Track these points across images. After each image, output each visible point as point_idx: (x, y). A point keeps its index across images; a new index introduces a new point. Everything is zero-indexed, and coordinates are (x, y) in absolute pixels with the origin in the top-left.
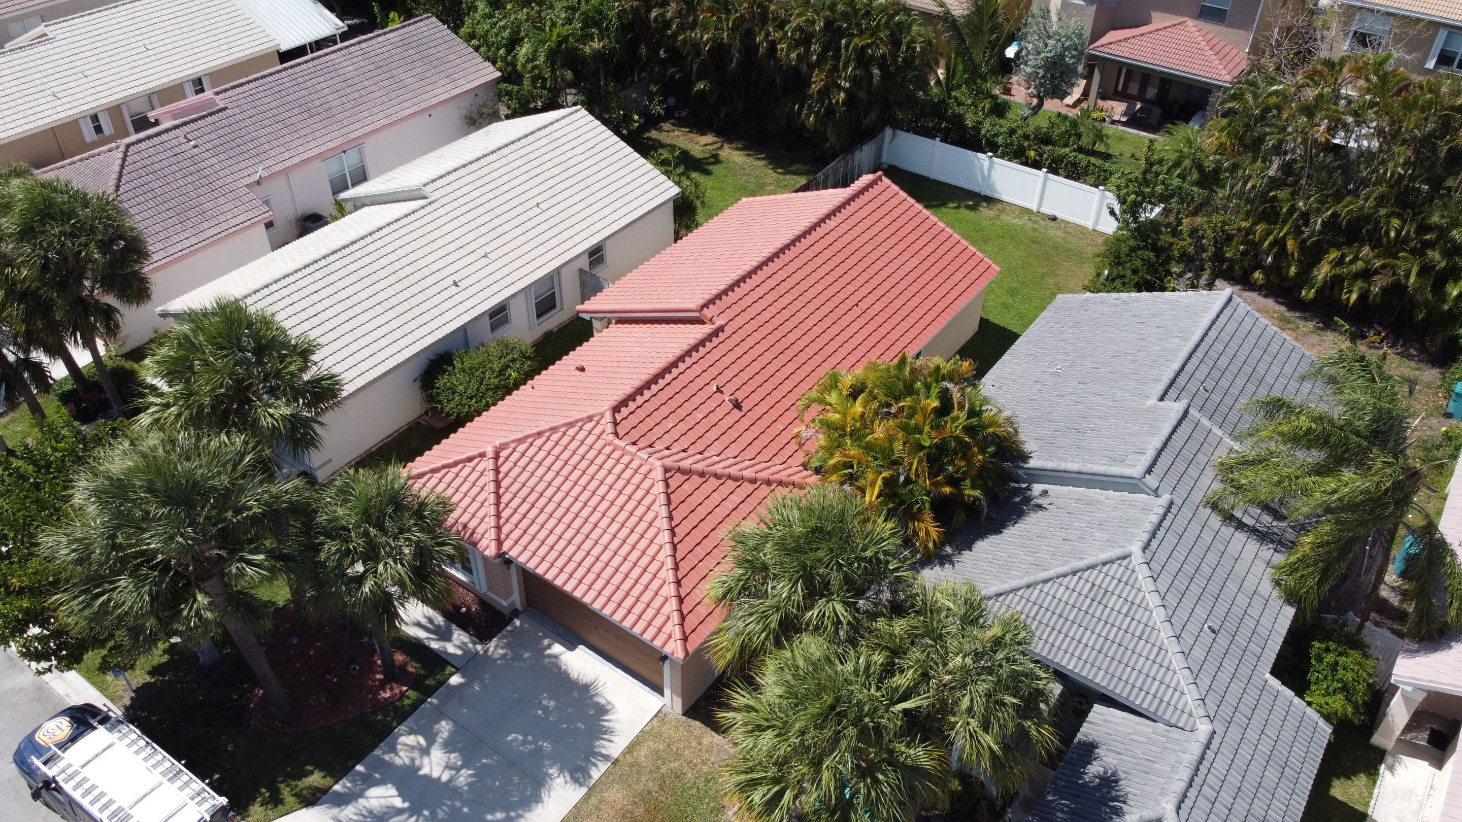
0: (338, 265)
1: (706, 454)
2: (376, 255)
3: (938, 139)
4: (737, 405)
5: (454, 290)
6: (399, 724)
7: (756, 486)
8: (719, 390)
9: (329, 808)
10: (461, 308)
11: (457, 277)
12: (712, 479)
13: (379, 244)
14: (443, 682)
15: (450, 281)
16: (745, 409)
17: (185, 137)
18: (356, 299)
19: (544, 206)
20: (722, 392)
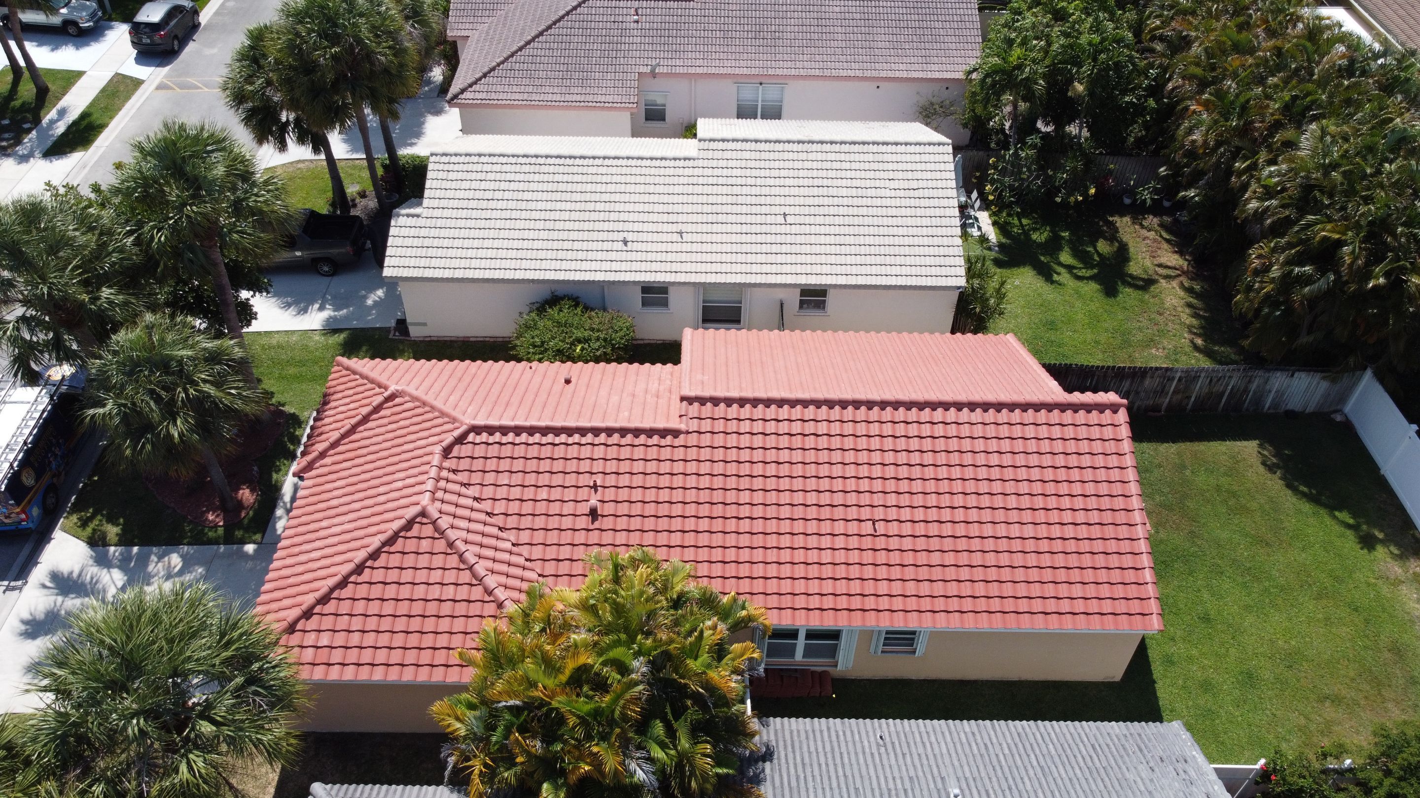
0: (552, 169)
1: (504, 535)
2: (590, 178)
3: (1415, 427)
4: (594, 514)
5: (620, 246)
6: (189, 544)
7: (487, 598)
8: (595, 487)
9: (91, 557)
10: (606, 266)
11: (630, 237)
12: (456, 557)
13: (603, 170)
14: (243, 542)
15: (621, 236)
16: (597, 524)
17: (636, 10)
18: (532, 205)
19: (790, 219)
20: (596, 491)
